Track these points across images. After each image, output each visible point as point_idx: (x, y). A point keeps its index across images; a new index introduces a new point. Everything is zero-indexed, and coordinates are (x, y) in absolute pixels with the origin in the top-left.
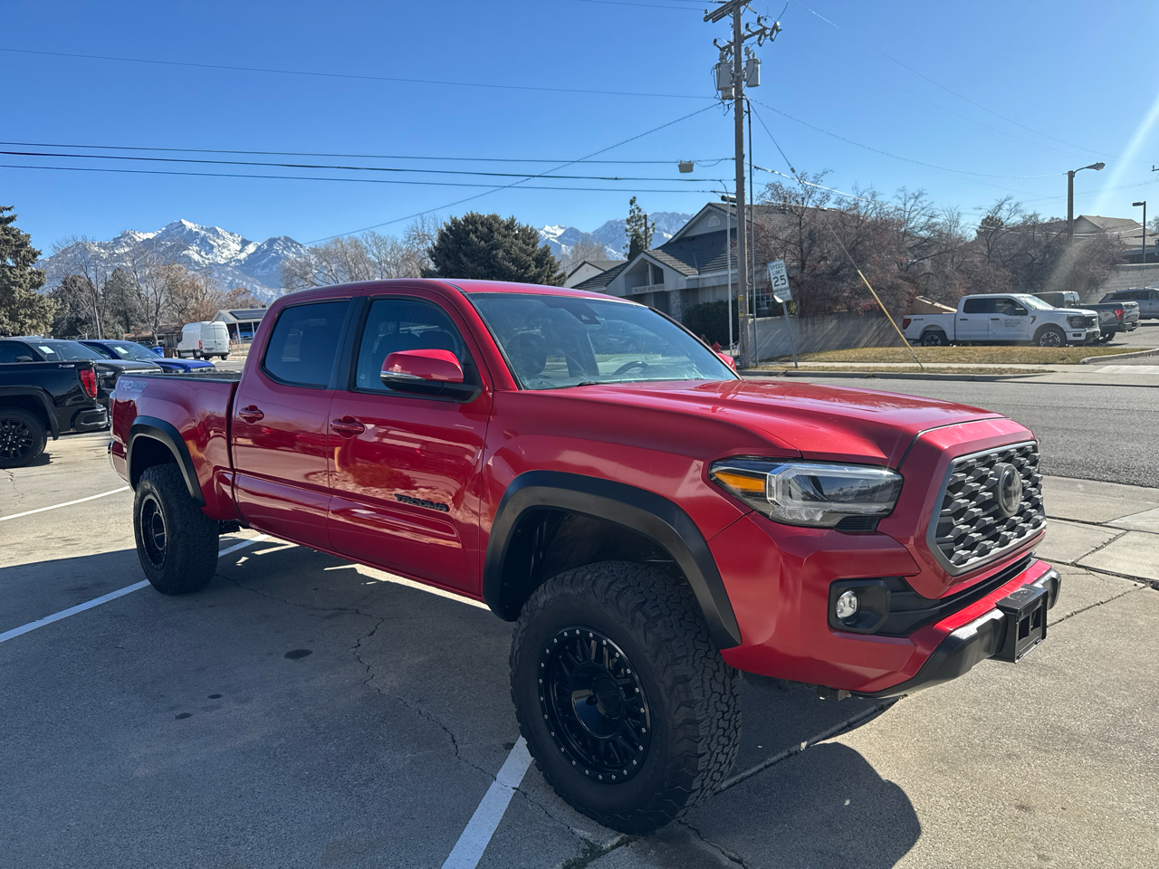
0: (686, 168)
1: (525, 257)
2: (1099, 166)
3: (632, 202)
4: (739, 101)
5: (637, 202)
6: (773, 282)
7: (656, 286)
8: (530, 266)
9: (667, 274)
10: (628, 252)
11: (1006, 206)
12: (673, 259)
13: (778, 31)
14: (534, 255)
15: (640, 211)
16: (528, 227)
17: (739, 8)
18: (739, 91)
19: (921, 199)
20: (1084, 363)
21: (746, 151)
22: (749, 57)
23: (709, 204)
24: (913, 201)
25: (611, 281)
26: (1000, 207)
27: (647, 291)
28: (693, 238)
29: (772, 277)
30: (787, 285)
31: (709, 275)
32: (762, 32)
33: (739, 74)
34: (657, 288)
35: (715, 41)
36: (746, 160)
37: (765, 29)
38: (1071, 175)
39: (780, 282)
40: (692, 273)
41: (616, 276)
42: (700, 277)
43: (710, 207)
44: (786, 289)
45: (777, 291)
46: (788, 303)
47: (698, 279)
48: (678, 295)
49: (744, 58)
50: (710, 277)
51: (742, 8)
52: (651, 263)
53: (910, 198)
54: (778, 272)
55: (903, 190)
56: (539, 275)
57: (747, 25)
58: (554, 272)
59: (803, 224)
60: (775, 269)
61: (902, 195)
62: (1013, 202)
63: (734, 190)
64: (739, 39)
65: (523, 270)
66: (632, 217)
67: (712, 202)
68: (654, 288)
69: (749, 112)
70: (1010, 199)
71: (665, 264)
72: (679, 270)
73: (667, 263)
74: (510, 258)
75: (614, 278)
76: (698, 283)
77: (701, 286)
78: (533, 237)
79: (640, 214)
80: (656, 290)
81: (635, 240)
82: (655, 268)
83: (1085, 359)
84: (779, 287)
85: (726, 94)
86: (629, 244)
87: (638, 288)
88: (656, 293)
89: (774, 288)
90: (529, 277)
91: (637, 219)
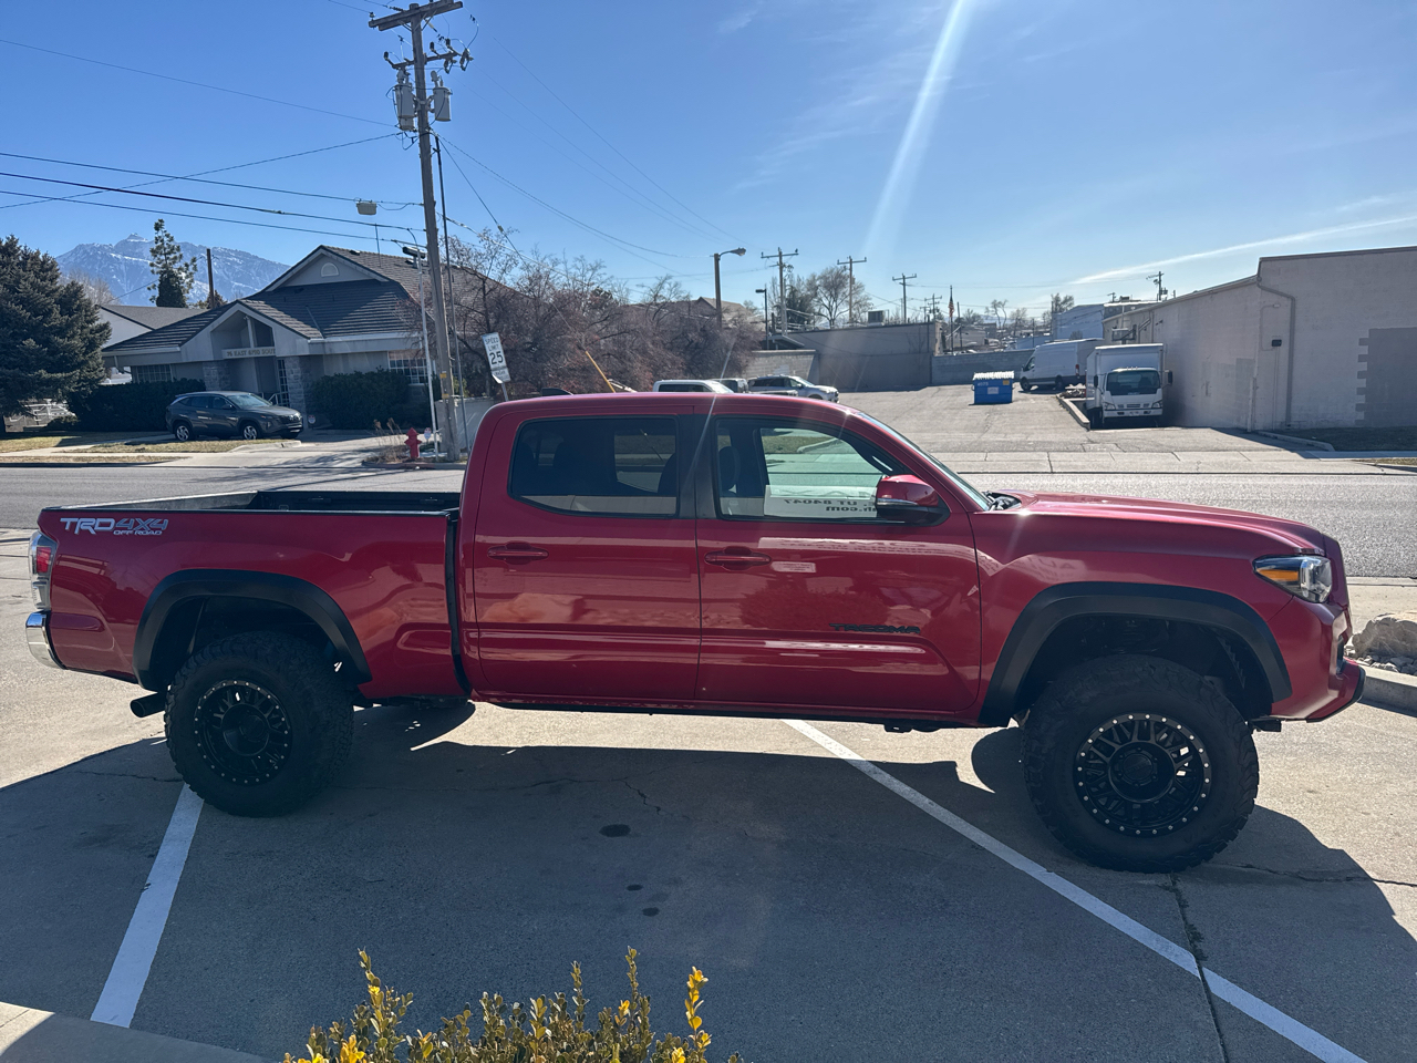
0: (367, 208)
1: (42, 298)
2: (740, 252)
3: (158, 227)
4: (424, 134)
5: (165, 227)
6: (490, 358)
7: (261, 349)
8: (51, 311)
9: (277, 333)
10: (157, 295)
11: (666, 286)
12: (282, 314)
13: (469, 59)
14: (57, 295)
15: (172, 239)
16: (38, 253)
17: (419, 21)
18: (424, 125)
19: (600, 271)
20: (800, 453)
21: (437, 196)
22: (436, 84)
23: (321, 247)
24: (590, 273)
25: (189, 338)
26: (661, 285)
27: (247, 356)
28: (301, 289)
29: (489, 353)
30: (504, 363)
31: (339, 339)
32: (449, 58)
33: (423, 103)
34: (263, 352)
35: (386, 54)
36: (438, 209)
37: (455, 54)
38: (717, 258)
39: (497, 359)
40: (315, 335)
41: (198, 331)
42: (326, 340)
43: (321, 251)
44: (504, 367)
45: (495, 369)
46: (506, 383)
47: (323, 343)
48: (297, 362)
49: (429, 84)
50: (341, 342)
51: (423, 23)
52: (251, 318)
53: (588, 270)
54: (494, 348)
55: (581, 259)
56: (69, 325)
57: (432, 45)
58: (92, 321)
59: (487, 289)
60: (491, 344)
61: (579, 265)
62: (673, 281)
63: (425, 243)
64: (420, 60)
65: (40, 317)
66: (159, 248)
67: (325, 245)
68: (258, 352)
69: (438, 151)
70: (670, 277)
71: (274, 321)
72: (296, 329)
73: (277, 319)
74: (16, 298)
75: (194, 335)
76: (324, 347)
77: (328, 352)
78: (51, 269)
79: (172, 244)
80: (261, 355)
81: (167, 279)
82: (258, 326)
83: (801, 449)
84: (496, 365)
85: (408, 123)
86: (158, 283)
87: (233, 351)
88: (257, 359)
89: (492, 366)
90: (51, 328)
91: (164, 249)
